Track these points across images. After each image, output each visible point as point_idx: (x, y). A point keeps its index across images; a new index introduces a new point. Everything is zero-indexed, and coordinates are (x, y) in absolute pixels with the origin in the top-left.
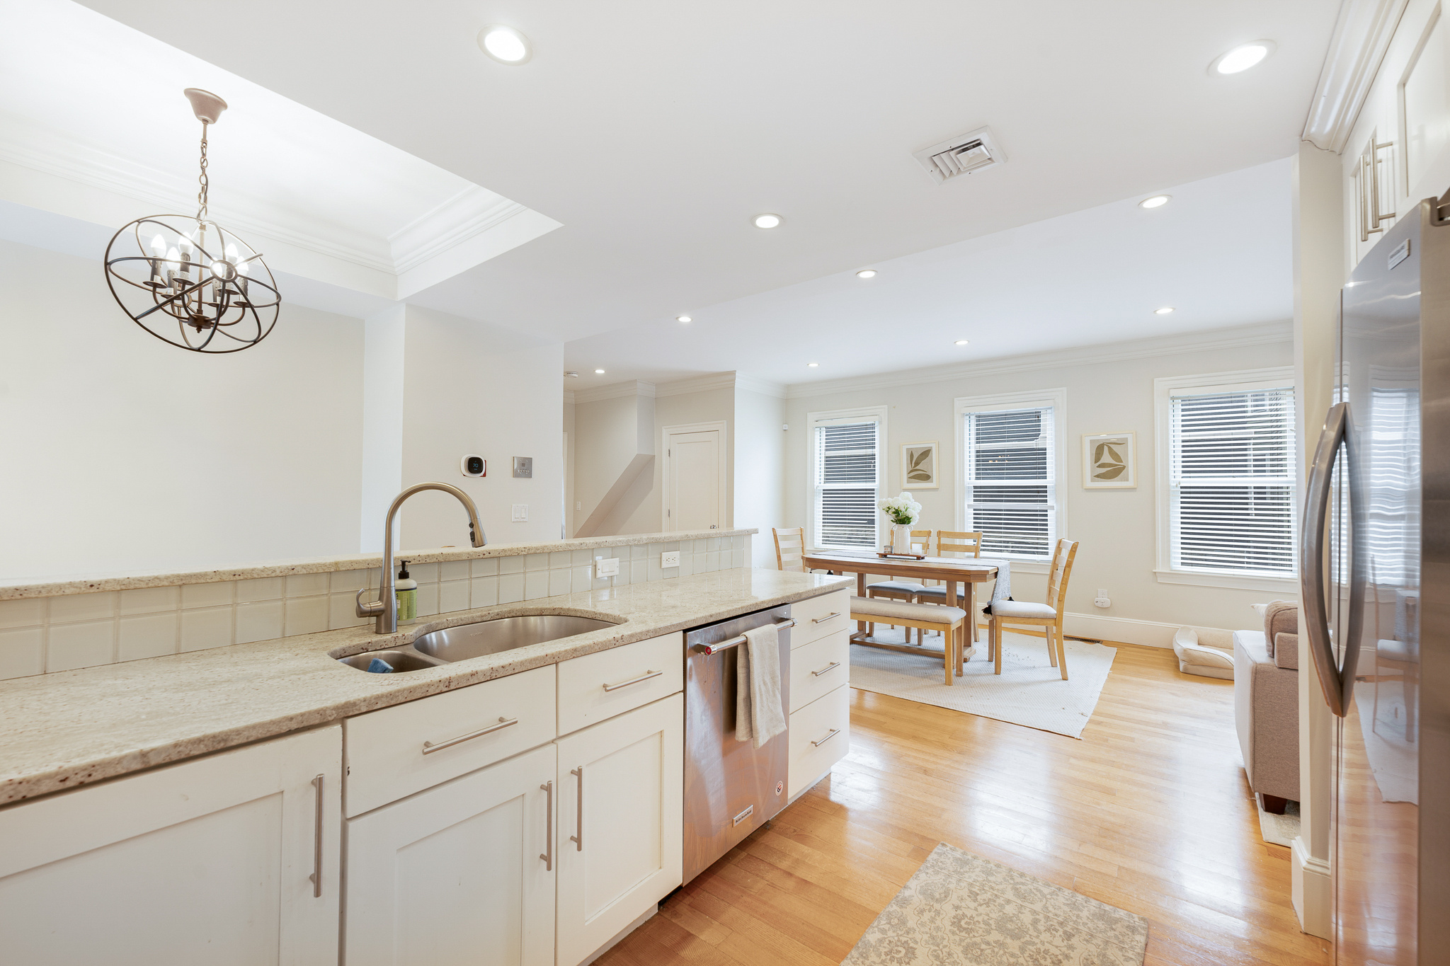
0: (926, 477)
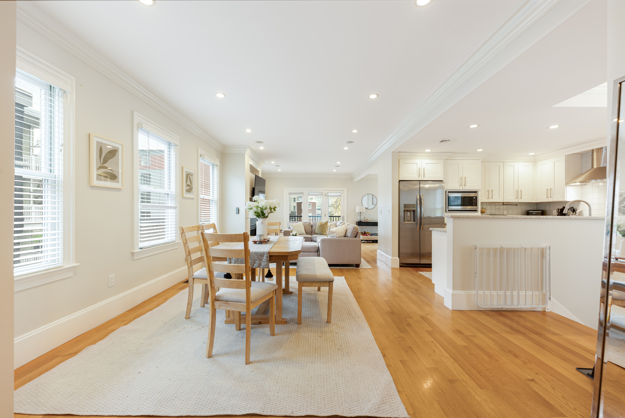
0: (113, 177)
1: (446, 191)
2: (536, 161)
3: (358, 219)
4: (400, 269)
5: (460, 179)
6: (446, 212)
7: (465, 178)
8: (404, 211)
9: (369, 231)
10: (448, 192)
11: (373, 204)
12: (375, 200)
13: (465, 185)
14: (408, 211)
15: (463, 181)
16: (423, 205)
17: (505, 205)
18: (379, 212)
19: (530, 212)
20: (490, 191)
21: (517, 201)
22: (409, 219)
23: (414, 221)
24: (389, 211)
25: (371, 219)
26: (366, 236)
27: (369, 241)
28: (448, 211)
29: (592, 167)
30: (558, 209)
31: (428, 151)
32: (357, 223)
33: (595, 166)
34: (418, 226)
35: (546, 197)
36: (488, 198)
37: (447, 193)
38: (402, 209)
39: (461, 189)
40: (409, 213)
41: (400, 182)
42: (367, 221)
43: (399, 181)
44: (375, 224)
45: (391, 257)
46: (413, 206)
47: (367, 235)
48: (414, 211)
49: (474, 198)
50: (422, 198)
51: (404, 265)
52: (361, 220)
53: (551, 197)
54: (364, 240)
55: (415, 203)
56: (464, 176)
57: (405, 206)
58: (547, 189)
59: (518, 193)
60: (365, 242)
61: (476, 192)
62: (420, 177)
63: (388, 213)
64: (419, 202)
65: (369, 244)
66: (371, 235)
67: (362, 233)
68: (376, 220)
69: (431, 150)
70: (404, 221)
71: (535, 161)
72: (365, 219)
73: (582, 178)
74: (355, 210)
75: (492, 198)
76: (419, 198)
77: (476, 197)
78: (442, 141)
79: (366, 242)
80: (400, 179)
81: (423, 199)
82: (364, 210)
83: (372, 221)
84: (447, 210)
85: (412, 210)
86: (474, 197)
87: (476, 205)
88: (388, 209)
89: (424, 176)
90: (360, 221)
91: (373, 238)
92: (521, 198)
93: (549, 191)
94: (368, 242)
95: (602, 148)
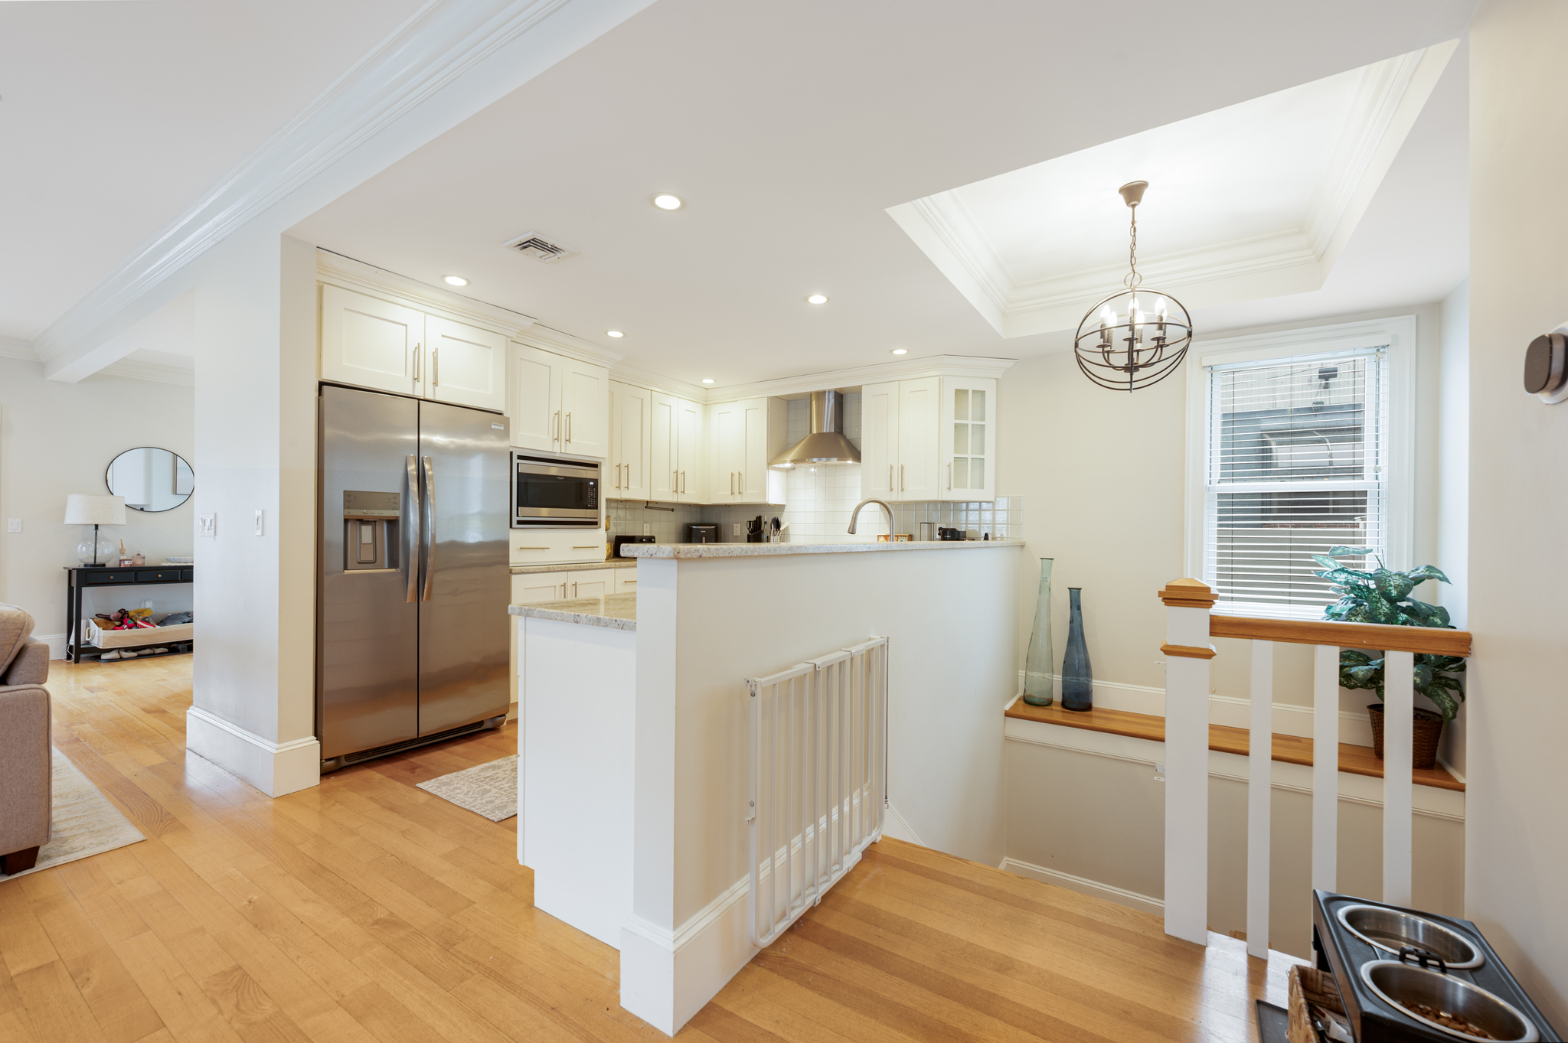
1: (511, 453)
2: (708, 403)
3: (82, 555)
4: (323, 792)
5: (554, 418)
6: (511, 527)
7: (569, 415)
8: (346, 521)
9: (149, 605)
10: (520, 457)
11: (175, 492)
12: (183, 474)
13: (568, 440)
14: (362, 521)
15: (562, 425)
16: (430, 500)
17: (651, 508)
18: (197, 523)
19: (694, 527)
20: (622, 467)
21: (675, 500)
22: (371, 558)
23: (393, 563)
24: (261, 521)
25: (156, 552)
26: (130, 627)
27: (148, 651)
28: (519, 522)
29: (811, 432)
30: (750, 522)
31: (456, 281)
32: (74, 573)
33: (815, 431)
34: (412, 585)
35: (730, 493)
36: (619, 487)
37: (515, 461)
38: (336, 511)
39: (557, 450)
40: (367, 532)
41: (325, 388)
42: (139, 563)
43: (321, 384)
44: (183, 574)
45: (270, 747)
46: (389, 499)
47: (136, 625)
48: (392, 523)
49: (592, 483)
50: (429, 473)
51: (344, 763)
52: (98, 561)
53: (740, 493)
54: (119, 650)
55: (396, 487)
56: (565, 412)
57: (350, 498)
58: (732, 475)
59: (678, 479)
60: (121, 659)
61: (595, 466)
62: (419, 385)
63: (259, 533)
64: (414, 487)
65: (146, 662)
66: (162, 622)
67: (107, 618)
68: (188, 558)
69: (469, 282)
70: (346, 568)
71: (706, 402)
72: (123, 554)
73: (793, 454)
74: (62, 515)
75: (627, 488)
76: (415, 473)
77: (596, 481)
78: (525, 245)
79: (125, 655)
80: (327, 377)
81: (432, 477)
82: (121, 517)
83: (168, 560)
84: (515, 519)
85: (382, 519)
86: (592, 480)
87: (596, 507)
88: (259, 513)
89: (435, 384)
90: (95, 565)
91: (173, 632)
92: (684, 492)
93: (737, 481)
94: (140, 657)
95: (824, 392)
